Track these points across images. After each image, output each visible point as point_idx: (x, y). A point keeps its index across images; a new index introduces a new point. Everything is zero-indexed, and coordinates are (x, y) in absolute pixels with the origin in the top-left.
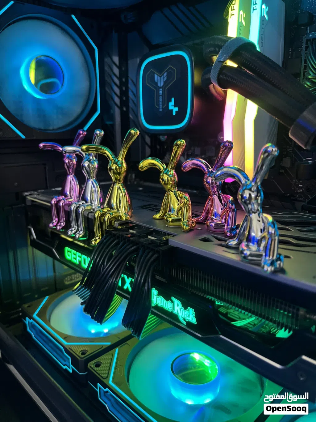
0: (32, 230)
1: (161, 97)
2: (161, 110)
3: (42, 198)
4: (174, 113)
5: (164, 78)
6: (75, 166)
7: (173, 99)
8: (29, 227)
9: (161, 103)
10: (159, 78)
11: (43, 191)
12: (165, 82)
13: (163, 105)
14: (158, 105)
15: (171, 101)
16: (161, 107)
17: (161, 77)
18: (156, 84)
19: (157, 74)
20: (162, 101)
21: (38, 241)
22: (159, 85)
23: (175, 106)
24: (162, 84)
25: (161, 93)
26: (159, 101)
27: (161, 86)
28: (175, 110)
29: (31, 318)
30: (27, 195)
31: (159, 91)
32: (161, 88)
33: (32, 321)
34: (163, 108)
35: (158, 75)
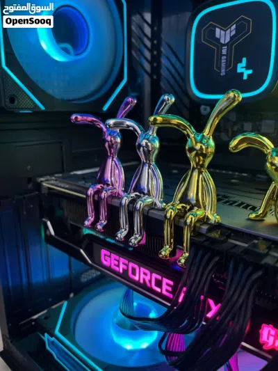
0: (49, 224)
1: (224, 58)
2: (223, 73)
3: (63, 185)
4: (245, 77)
5: (231, 32)
6: (119, 146)
7: (244, 60)
8: (44, 219)
9: (223, 65)
10: (223, 32)
11: (60, 175)
12: (232, 38)
13: (227, 68)
14: (219, 68)
15: (241, 62)
16: (223, 70)
17: (225, 31)
18: (218, 40)
19: (219, 28)
20: (226, 62)
21: (57, 237)
22: (222, 41)
23: (247, 67)
24: (228, 40)
25: (224, 52)
26: (221, 63)
27: (226, 42)
28: (247, 73)
29: (52, 335)
30: (42, 181)
31: (222, 49)
32: (224, 45)
33: (53, 339)
34: (226, 72)
35: (221, 29)
